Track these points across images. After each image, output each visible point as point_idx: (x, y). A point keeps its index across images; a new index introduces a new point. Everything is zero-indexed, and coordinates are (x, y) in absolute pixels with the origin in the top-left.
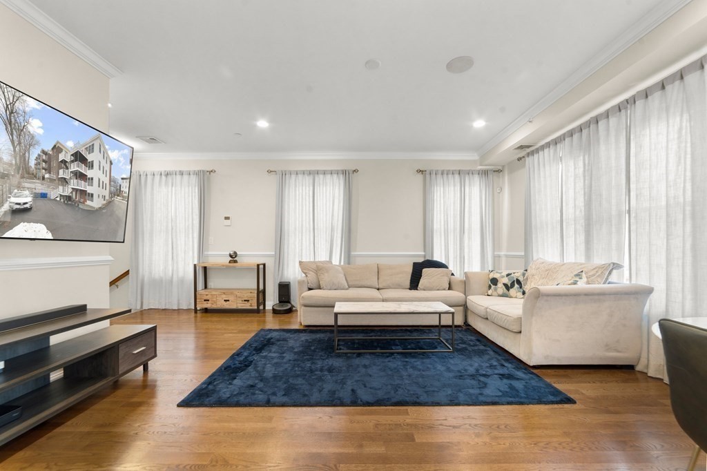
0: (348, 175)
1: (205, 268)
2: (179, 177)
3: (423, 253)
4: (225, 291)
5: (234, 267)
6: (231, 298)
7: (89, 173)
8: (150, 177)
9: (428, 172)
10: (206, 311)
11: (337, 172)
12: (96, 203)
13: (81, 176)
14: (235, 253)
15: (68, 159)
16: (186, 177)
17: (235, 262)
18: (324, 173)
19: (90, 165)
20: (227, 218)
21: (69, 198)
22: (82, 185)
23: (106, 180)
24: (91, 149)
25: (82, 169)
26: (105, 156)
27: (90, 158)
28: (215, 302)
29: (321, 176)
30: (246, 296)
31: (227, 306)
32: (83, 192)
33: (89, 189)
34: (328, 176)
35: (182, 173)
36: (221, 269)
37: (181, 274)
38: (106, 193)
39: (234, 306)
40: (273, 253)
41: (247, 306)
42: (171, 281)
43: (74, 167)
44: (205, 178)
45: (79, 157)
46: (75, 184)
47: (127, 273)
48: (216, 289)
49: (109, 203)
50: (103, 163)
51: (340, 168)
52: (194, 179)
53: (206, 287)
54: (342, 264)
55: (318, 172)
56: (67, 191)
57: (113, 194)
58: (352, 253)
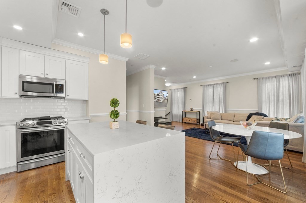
0: (225, 84)
1: (185, 112)
2: (179, 89)
3: (258, 110)
4: (189, 118)
5: (192, 112)
6: (190, 120)
7: (160, 97)
8: (174, 90)
9: (259, 79)
10: (185, 123)
11: (221, 84)
12: (161, 101)
13: (159, 97)
14: (192, 108)
15: (156, 95)
16: (181, 89)
17: (192, 111)
18: (217, 84)
19: (160, 96)
20: (190, 99)
21: (156, 101)
22: (159, 99)
23: (163, 97)
24: (160, 93)
25: (159, 96)
26: (163, 94)
27: (160, 95)
28: (187, 121)
29: (216, 85)
30: (194, 120)
31: (189, 122)
32: (159, 100)
33: (160, 99)
34: (218, 85)
35: (180, 89)
36: (189, 112)
37: (180, 113)
38: (163, 99)
39: (191, 122)
40: (202, 109)
41: (194, 123)
42: (178, 115)
43: (157, 96)
44: (185, 89)
45: (158, 95)
46: (157, 99)
47: (170, 113)
48: (187, 118)
49: (164, 101)
50: (162, 95)
51: (222, 82)
52: (183, 90)
53: (185, 117)
54: (223, 112)
55: (215, 84)
56: (156, 100)
57: (164, 99)
58: (227, 109)
